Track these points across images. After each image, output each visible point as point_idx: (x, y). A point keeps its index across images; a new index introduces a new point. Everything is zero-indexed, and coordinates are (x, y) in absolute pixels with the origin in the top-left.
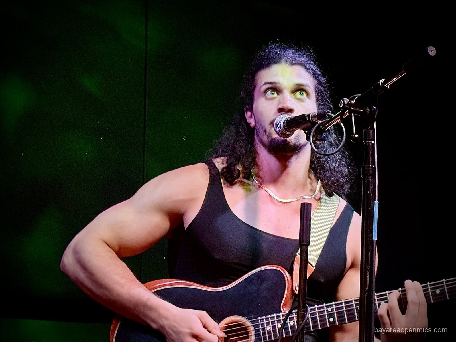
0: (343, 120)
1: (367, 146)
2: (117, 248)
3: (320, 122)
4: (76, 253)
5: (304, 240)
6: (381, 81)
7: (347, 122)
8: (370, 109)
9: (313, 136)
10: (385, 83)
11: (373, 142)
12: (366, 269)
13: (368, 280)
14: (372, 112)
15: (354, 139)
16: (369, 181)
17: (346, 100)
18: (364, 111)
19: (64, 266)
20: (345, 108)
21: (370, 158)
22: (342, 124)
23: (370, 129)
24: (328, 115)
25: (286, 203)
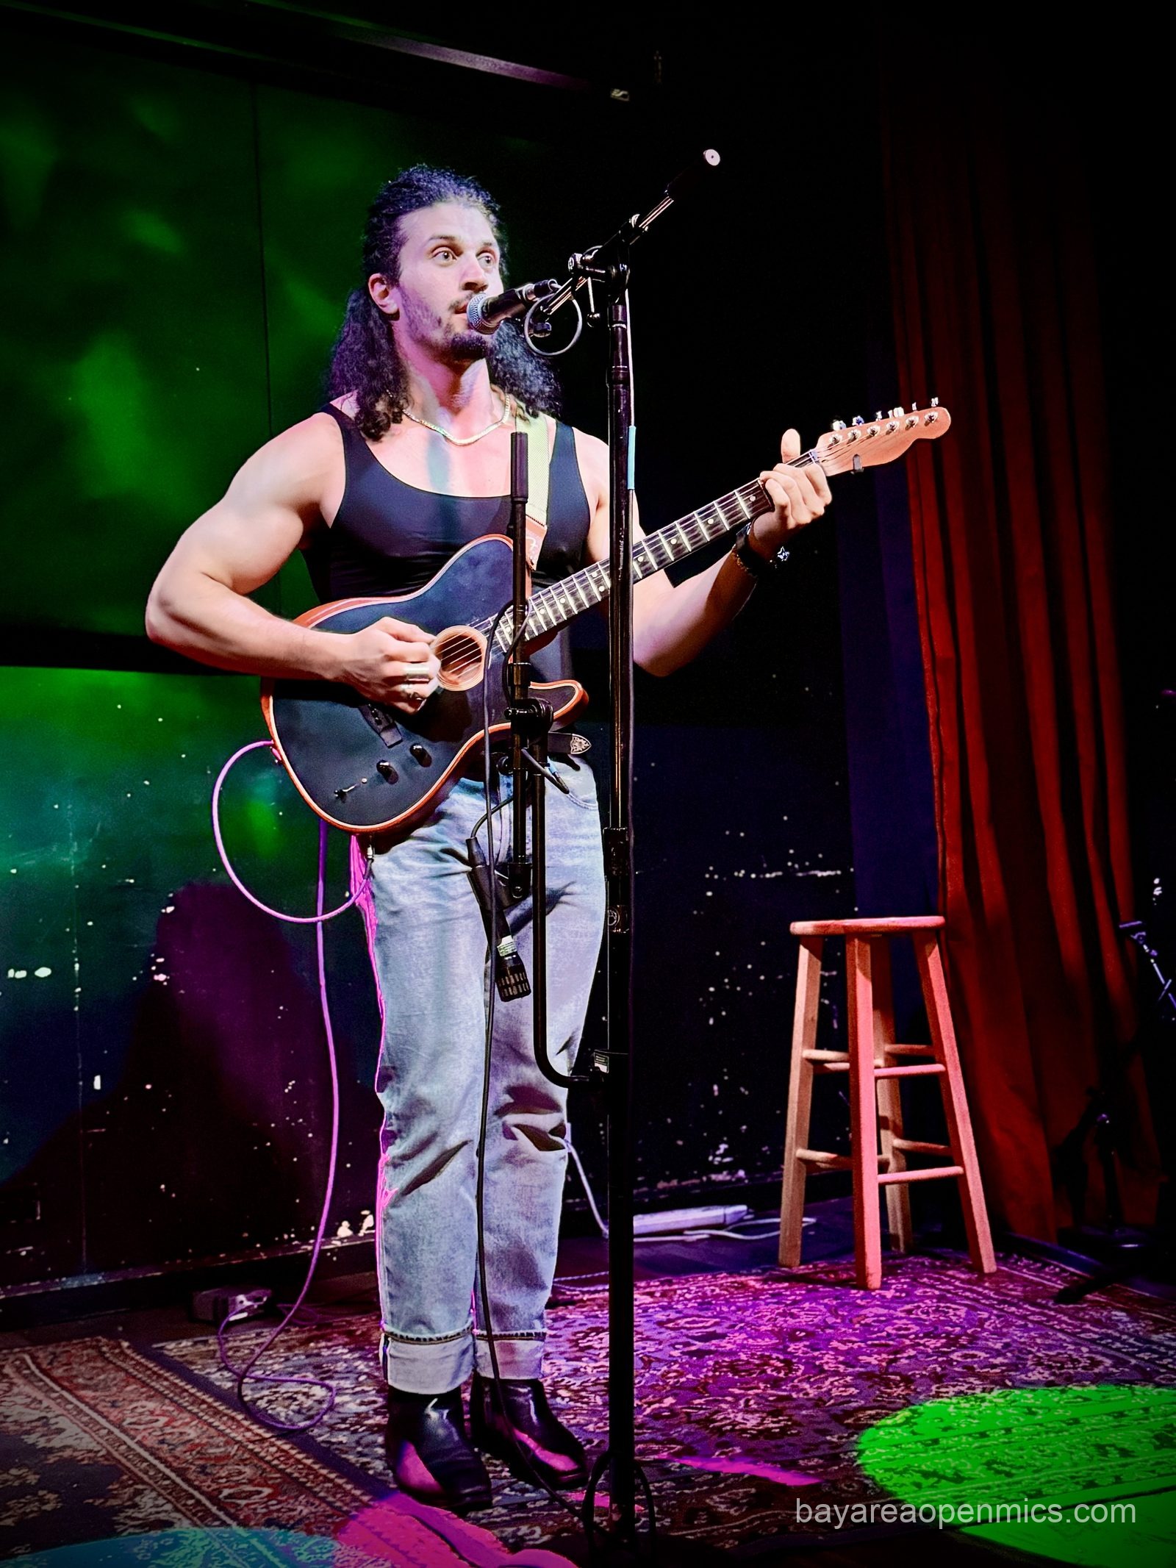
0: (576, 295)
1: (615, 332)
2: (229, 581)
3: (539, 300)
4: (164, 604)
5: (519, 494)
6: (634, 219)
7: (582, 296)
8: (617, 268)
9: (530, 326)
10: (639, 221)
11: (624, 326)
12: (619, 538)
13: (622, 554)
14: (621, 275)
15: (593, 321)
16: (618, 392)
17: (578, 256)
18: (608, 273)
19: (152, 628)
20: (578, 272)
21: (620, 354)
22: (575, 302)
23: (619, 303)
24: (552, 287)
25: (469, 444)
